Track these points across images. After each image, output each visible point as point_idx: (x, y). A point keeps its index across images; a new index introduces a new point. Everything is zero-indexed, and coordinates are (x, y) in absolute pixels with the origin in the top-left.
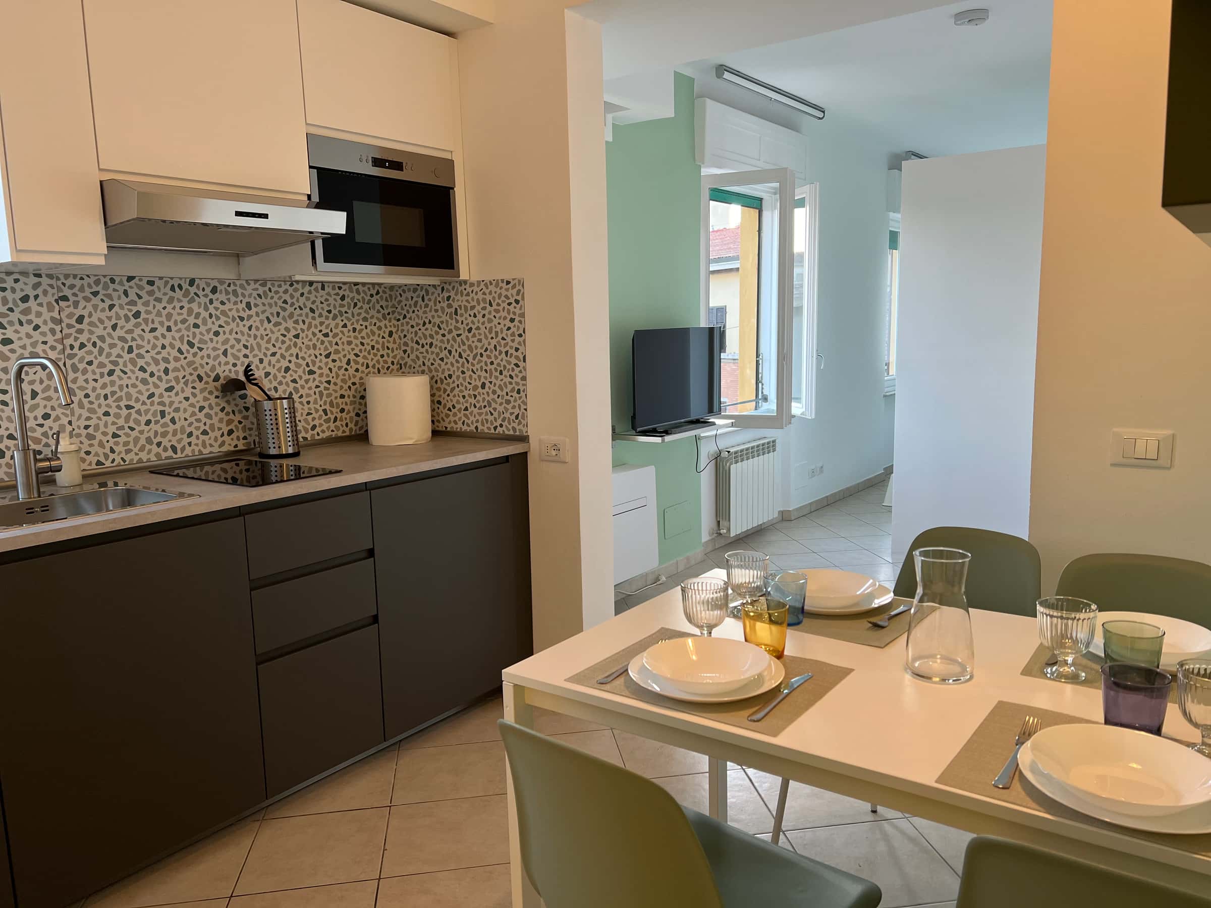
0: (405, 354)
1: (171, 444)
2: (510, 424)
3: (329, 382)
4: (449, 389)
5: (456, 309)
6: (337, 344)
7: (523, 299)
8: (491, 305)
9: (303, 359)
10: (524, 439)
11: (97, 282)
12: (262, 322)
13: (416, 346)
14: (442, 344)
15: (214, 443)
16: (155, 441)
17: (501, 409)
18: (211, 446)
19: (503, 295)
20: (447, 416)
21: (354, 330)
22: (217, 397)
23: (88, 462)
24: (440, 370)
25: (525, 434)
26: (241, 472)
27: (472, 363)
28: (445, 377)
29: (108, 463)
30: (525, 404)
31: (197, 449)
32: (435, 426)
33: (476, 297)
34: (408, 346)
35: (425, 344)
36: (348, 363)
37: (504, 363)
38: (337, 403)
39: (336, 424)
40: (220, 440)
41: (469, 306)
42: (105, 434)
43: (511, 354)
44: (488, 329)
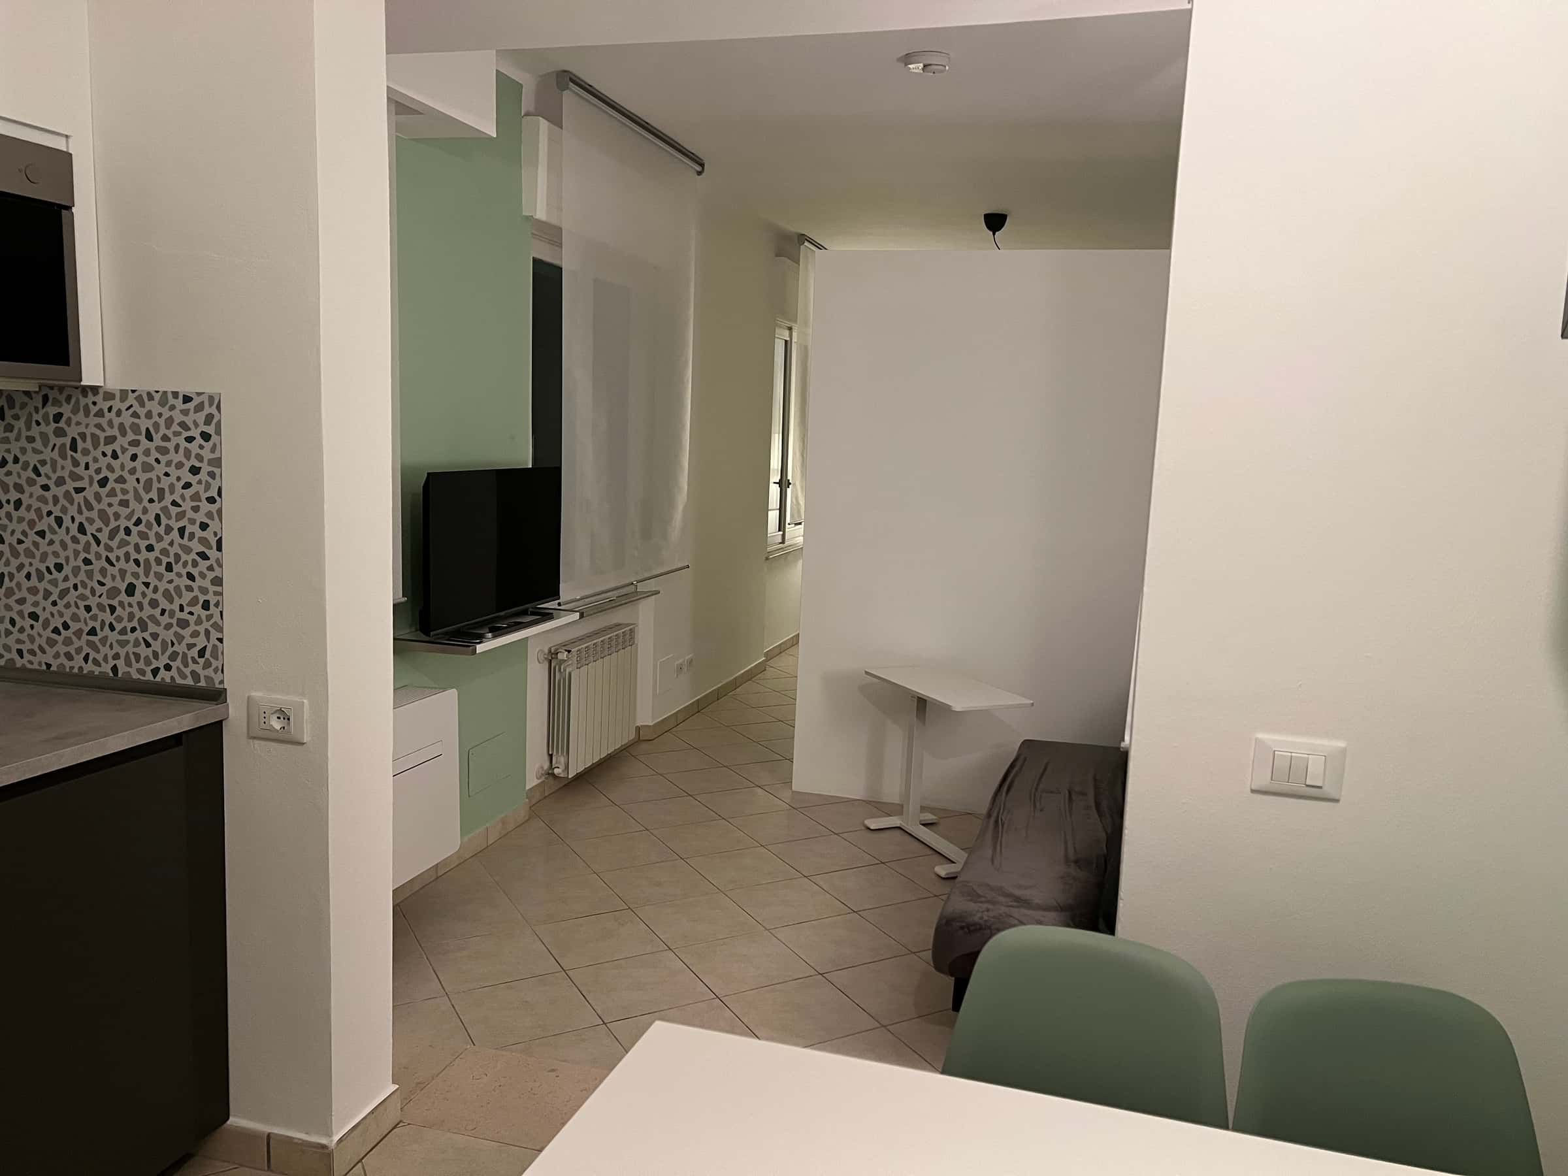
2: (186, 666)
4: (55, 592)
5: (74, 440)
7: (218, 432)
8: (149, 437)
10: (217, 696)
14: (40, 504)
17: (169, 636)
19: (177, 421)
20: (51, 642)
24: (38, 554)
25: (217, 686)
27: (106, 544)
28: (48, 568)
30: (220, 630)
33: (117, 421)
43: (192, 535)
44: (142, 483)
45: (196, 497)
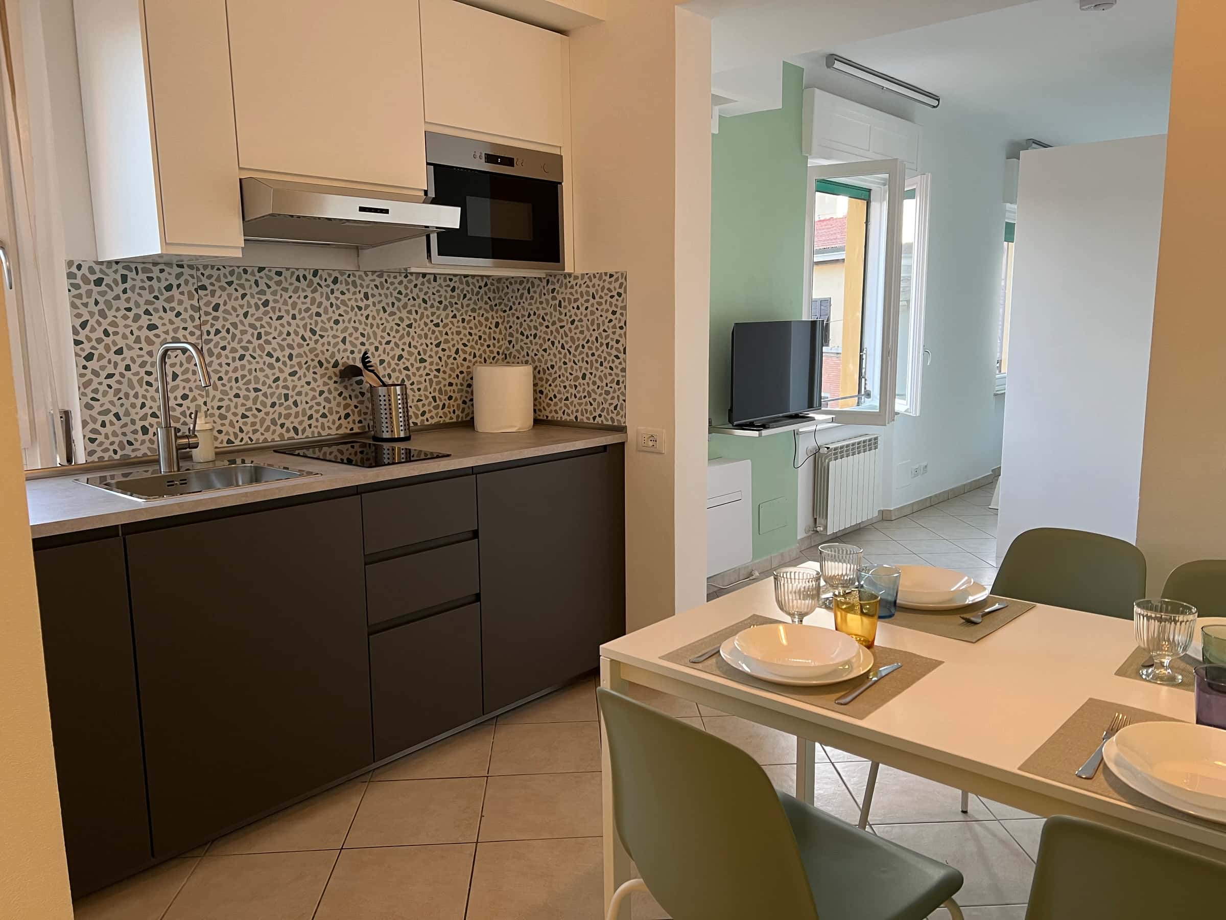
0: (510, 344)
1: (293, 425)
2: (608, 415)
3: (438, 370)
4: (551, 379)
5: (560, 301)
6: (447, 334)
7: (625, 292)
8: (594, 298)
9: (416, 347)
10: (622, 429)
11: (232, 273)
12: (378, 311)
13: (521, 337)
14: (544, 335)
15: (332, 426)
16: (279, 423)
17: (600, 399)
18: (329, 428)
19: (606, 288)
20: (548, 405)
21: (463, 320)
22: (335, 382)
23: (219, 440)
24: (543, 361)
25: (623, 424)
26: (356, 454)
27: (573, 354)
28: (548, 367)
29: (237, 442)
30: (624, 395)
31: (316, 431)
32: (537, 415)
33: (579, 290)
34: (513, 337)
35: (529, 335)
36: (457, 352)
37: (605, 354)
38: (446, 391)
39: (444, 410)
40: (338, 423)
41: (573, 298)
42: (235, 414)
43: (612, 346)
44: (590, 321)
45: (614, 327)
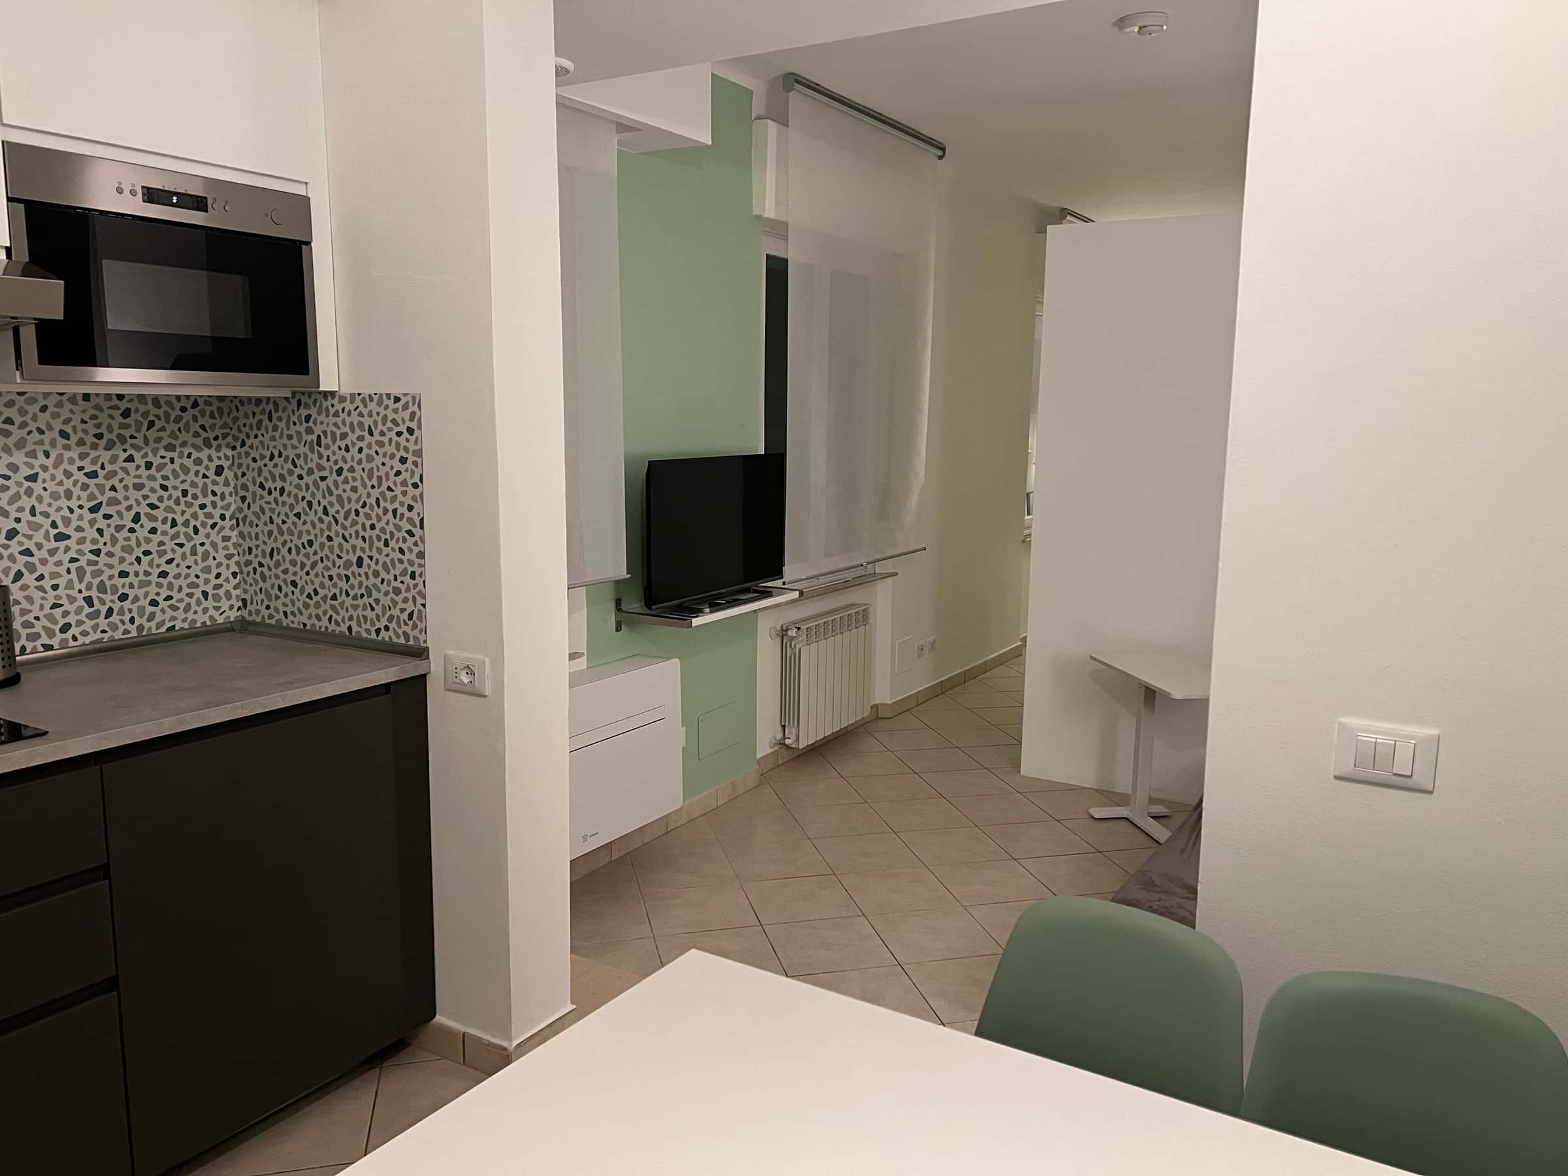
0: (243, 503)
2: (400, 627)
5: (319, 436)
6: (113, 488)
7: (420, 427)
8: (371, 433)
9: (46, 515)
10: (421, 653)
13: (260, 491)
14: (298, 491)
17: (386, 601)
19: (390, 419)
20: (307, 606)
21: (149, 466)
25: (422, 645)
27: (342, 524)
30: (424, 597)
33: (348, 420)
35: (273, 490)
36: (136, 519)
38: (113, 586)
39: (110, 619)
41: (338, 433)
44: (366, 471)
45: (404, 483)
